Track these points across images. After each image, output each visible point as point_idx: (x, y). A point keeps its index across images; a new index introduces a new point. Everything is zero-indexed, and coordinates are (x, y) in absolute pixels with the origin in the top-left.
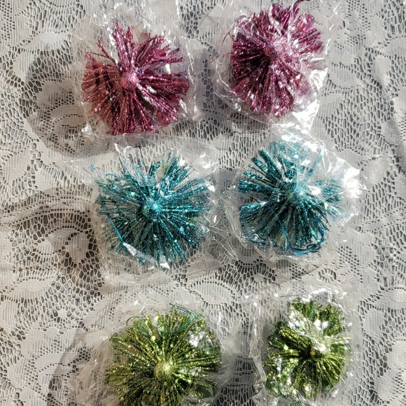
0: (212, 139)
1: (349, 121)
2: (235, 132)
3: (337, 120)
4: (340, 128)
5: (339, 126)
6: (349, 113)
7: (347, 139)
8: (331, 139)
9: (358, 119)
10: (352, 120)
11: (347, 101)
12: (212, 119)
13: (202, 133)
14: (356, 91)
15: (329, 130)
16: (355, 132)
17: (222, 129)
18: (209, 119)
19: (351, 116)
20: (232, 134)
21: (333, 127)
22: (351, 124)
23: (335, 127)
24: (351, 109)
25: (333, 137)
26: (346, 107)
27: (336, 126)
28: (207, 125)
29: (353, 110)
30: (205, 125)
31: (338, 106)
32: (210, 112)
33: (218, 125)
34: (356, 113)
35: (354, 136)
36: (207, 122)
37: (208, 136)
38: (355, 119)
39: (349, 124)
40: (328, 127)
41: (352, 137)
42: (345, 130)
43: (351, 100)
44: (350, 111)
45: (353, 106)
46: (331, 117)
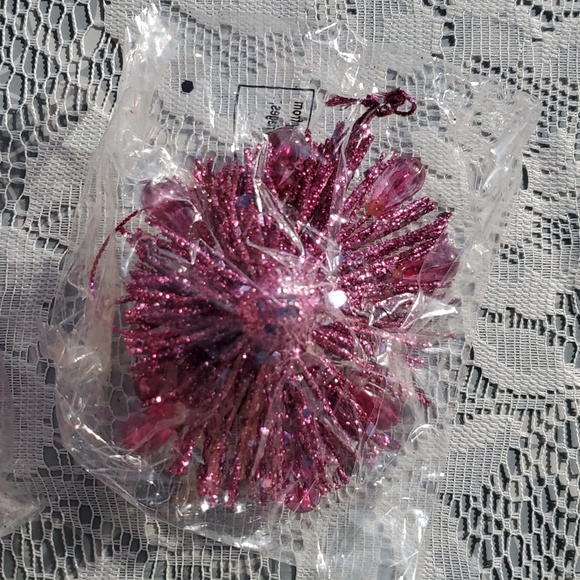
0: (73, 571)
1: (541, 509)
2: (154, 548)
3: (501, 504)
4: (512, 532)
5: (507, 525)
6: (541, 481)
7: (533, 568)
8: (479, 569)
9: (571, 499)
10: (551, 505)
11: (533, 440)
12: (74, 503)
13: (40, 553)
14: (564, 408)
15: (475, 540)
16: (561, 543)
17: (107, 540)
18: (63, 503)
19: (547, 489)
20: (143, 557)
21: (486, 531)
22: (549, 518)
23: (495, 531)
24: (549, 467)
25: (487, 563)
26: (532, 460)
27: (499, 525)
28: (56, 525)
29: (555, 469)
30: (48, 525)
31: (505, 459)
32: (67, 477)
33: (96, 526)
34: (565, 480)
35: (559, 561)
36: (57, 515)
37: (61, 562)
38: (561, 502)
39: (539, 518)
40: (471, 531)
41: (550, 562)
42: (528, 538)
43: (549, 437)
44: (544, 474)
45: (555, 456)
46: (480, 495)
